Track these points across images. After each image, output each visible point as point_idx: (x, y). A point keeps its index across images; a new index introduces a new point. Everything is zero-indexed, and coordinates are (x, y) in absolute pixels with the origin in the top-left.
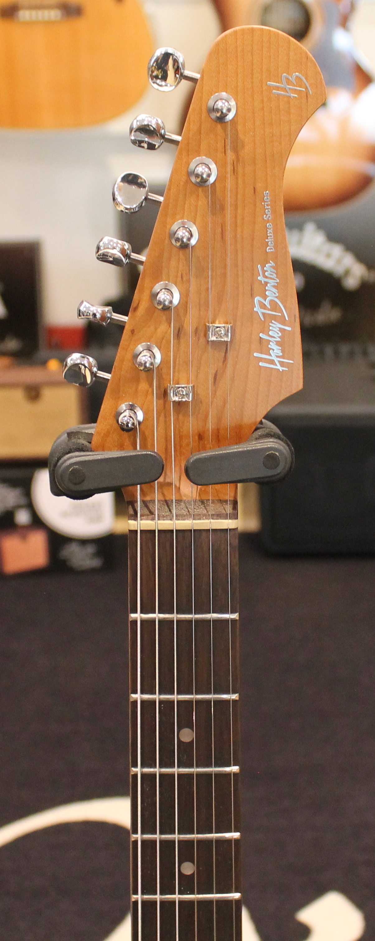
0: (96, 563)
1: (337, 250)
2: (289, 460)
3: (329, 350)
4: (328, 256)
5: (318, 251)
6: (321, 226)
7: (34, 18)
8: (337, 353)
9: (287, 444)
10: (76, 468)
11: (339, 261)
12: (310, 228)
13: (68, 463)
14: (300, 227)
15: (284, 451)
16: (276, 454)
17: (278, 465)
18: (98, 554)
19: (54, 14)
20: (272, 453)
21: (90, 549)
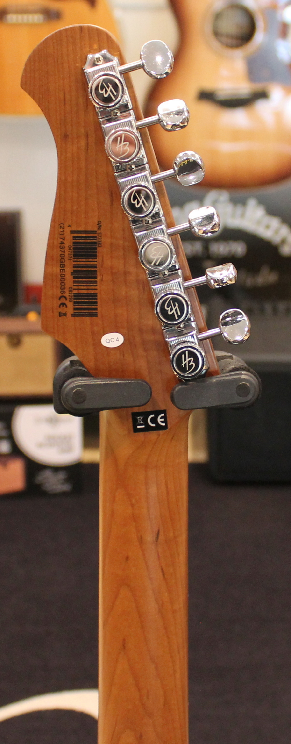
0: (66, 487)
1: (275, 222)
2: (257, 389)
3: (268, 307)
4: (268, 227)
5: (259, 222)
6: (261, 202)
7: (20, 21)
8: (275, 311)
9: (255, 376)
10: (79, 390)
11: (277, 232)
12: (252, 203)
13: (72, 385)
14: (243, 202)
15: (254, 382)
16: (247, 385)
17: (248, 394)
18: (68, 480)
19: (37, 18)
20: (244, 383)
21: (62, 476)
